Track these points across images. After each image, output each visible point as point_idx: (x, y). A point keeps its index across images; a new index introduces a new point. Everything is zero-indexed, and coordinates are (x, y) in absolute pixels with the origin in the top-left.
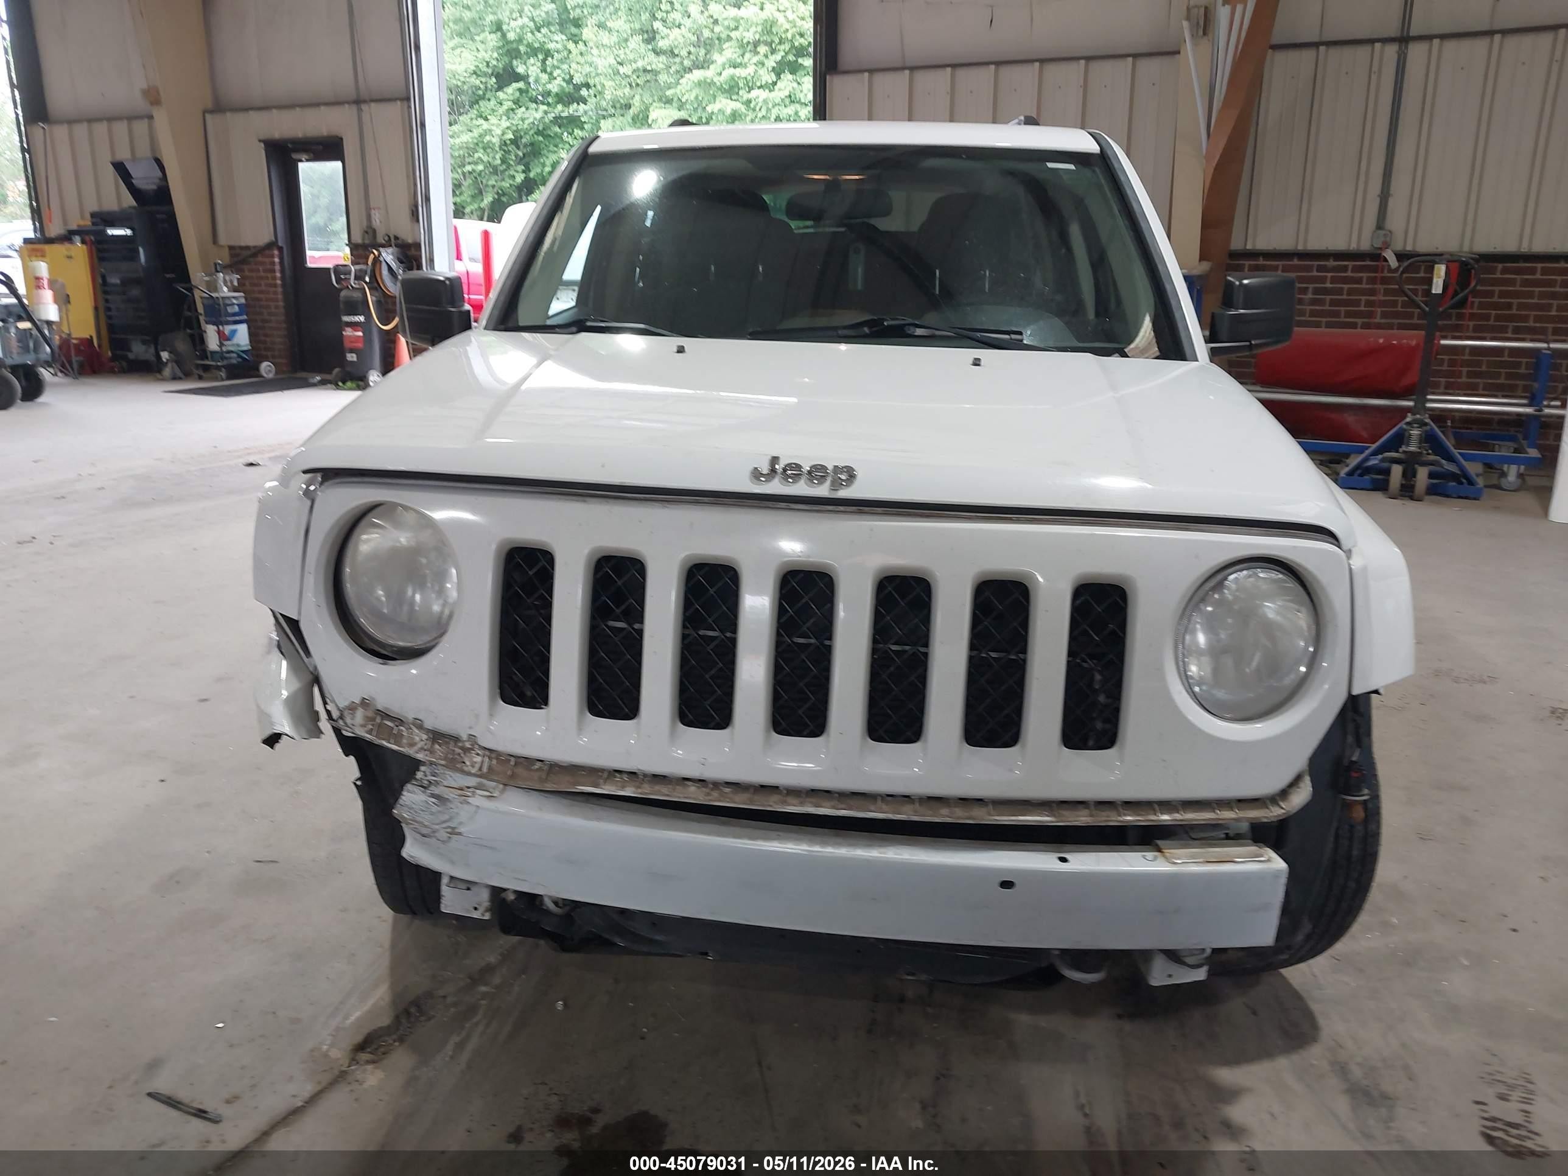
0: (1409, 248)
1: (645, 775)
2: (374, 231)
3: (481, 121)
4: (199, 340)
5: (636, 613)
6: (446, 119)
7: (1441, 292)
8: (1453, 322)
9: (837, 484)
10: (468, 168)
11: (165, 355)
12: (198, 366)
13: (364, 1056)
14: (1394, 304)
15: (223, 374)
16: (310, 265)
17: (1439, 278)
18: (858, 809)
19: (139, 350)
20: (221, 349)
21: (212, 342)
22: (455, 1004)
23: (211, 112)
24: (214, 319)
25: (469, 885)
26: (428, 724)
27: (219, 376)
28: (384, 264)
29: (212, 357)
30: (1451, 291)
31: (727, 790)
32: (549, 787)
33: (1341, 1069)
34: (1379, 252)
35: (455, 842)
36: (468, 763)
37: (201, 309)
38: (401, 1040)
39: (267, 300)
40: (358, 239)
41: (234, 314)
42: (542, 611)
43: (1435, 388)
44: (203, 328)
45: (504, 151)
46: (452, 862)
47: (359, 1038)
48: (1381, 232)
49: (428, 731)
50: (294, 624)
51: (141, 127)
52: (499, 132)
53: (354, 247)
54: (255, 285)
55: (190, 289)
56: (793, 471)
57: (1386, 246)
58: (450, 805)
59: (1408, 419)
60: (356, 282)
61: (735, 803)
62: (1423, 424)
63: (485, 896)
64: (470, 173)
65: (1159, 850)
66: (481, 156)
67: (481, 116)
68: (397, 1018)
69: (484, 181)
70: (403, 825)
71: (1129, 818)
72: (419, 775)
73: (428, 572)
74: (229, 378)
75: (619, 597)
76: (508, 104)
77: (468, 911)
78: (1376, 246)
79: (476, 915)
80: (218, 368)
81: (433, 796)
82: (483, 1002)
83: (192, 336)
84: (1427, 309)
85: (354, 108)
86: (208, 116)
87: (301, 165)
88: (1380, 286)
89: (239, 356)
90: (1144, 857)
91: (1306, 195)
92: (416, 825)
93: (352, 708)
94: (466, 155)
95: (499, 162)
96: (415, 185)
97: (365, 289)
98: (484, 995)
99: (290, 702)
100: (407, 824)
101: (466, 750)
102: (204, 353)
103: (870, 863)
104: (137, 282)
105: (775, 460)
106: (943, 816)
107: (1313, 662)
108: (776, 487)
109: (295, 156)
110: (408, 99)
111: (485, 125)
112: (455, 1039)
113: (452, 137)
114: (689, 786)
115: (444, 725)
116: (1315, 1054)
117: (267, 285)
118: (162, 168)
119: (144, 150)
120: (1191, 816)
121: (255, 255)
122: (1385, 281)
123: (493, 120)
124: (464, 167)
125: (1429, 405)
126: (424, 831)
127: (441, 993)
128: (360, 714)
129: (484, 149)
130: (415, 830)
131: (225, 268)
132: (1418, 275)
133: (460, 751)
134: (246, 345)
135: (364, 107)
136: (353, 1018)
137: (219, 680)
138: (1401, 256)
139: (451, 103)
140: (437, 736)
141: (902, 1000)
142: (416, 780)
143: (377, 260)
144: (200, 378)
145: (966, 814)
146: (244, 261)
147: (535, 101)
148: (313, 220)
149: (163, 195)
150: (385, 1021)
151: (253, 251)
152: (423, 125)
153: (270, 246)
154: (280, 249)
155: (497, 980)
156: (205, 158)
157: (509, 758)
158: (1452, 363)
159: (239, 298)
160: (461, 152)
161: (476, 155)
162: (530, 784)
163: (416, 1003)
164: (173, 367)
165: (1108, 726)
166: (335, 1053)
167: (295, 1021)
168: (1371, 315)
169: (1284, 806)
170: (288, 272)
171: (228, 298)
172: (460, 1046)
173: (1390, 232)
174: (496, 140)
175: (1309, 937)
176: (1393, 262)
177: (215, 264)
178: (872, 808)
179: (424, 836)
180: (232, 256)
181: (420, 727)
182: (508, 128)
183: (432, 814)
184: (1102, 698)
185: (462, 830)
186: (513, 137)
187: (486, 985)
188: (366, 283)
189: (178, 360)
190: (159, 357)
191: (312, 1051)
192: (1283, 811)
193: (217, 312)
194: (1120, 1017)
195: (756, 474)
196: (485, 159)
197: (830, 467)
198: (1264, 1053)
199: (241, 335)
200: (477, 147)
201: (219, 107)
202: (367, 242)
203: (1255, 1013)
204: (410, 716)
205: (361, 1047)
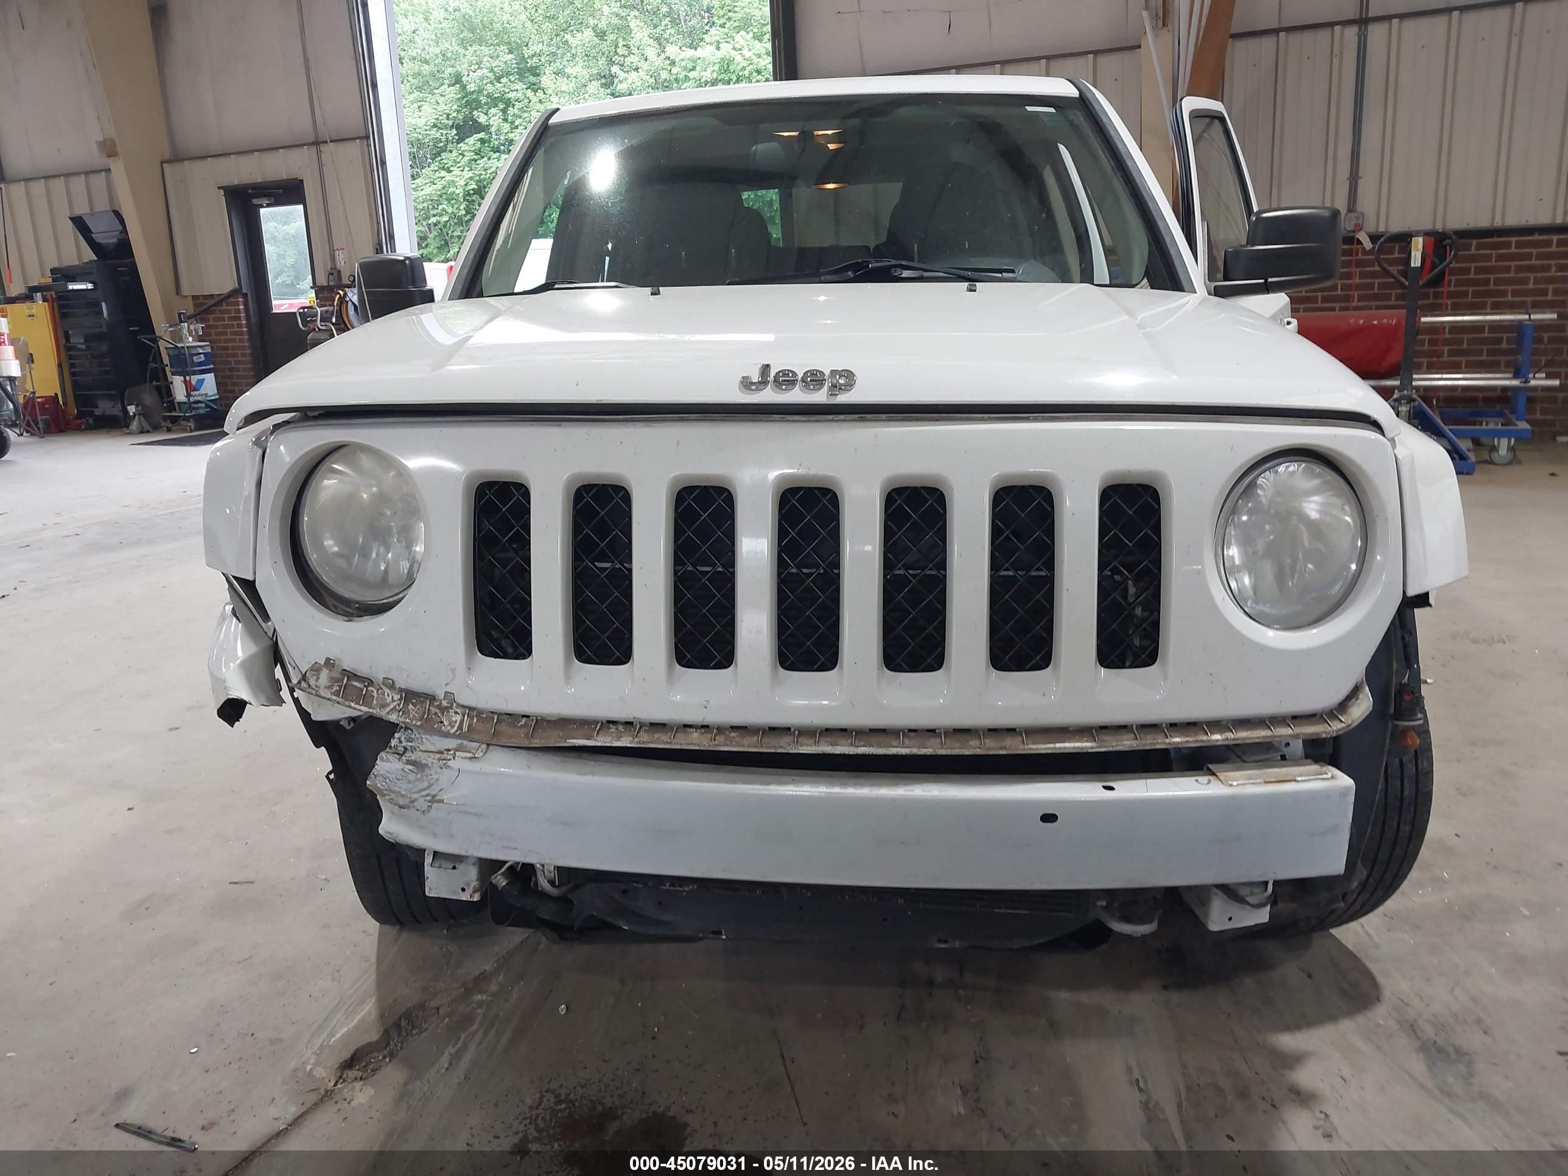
0: (1382, 229)
1: (642, 725)
2: (339, 271)
3: (443, 173)
4: (165, 392)
5: (623, 550)
6: (409, 171)
7: (1419, 265)
8: (1431, 301)
9: (835, 388)
10: (433, 220)
11: (132, 409)
12: (165, 418)
13: (351, 1074)
14: (1371, 286)
15: (192, 424)
16: (275, 311)
17: (1418, 250)
18: (879, 746)
19: (105, 407)
20: (189, 400)
21: (180, 394)
22: (449, 1015)
23: (169, 162)
24: (180, 370)
25: (454, 860)
26: (401, 683)
27: (188, 428)
28: (350, 303)
29: (180, 409)
30: (1428, 264)
31: (733, 734)
32: (536, 743)
33: (1412, 1028)
34: (1352, 234)
35: (437, 811)
36: (446, 723)
37: (166, 361)
38: (392, 1055)
39: (233, 348)
40: (322, 281)
41: (200, 364)
42: (520, 553)
43: (1418, 369)
44: (170, 380)
45: (468, 200)
46: (435, 835)
47: (346, 1055)
48: (1353, 215)
49: (401, 690)
50: (249, 586)
51: (99, 181)
52: (462, 183)
53: (319, 290)
54: (221, 334)
55: (155, 340)
56: (786, 379)
57: (1359, 228)
58: (427, 770)
59: (1395, 396)
60: (323, 324)
61: (743, 746)
62: (1411, 400)
63: (472, 874)
64: (435, 225)
65: (1213, 774)
66: (445, 206)
67: (443, 169)
68: (386, 1031)
69: (450, 232)
70: (378, 797)
71: (1178, 740)
72: (393, 742)
73: (393, 524)
74: (196, 429)
75: (602, 530)
76: (470, 155)
77: (455, 893)
78: (1348, 229)
79: (465, 897)
80: (187, 419)
81: (409, 762)
82: (479, 1011)
83: (158, 388)
84: (1407, 283)
85: (314, 149)
86: (164, 165)
87: (262, 211)
88: (1355, 269)
89: (207, 406)
90: (1197, 781)
91: (1275, 183)
92: (393, 796)
93: (316, 669)
94: (430, 207)
95: (464, 212)
96: (378, 223)
97: (332, 330)
98: (480, 1004)
99: (247, 667)
100: (383, 795)
101: (444, 710)
102: (172, 405)
103: (894, 801)
104: (100, 337)
105: (766, 368)
106: (972, 748)
107: (1363, 557)
108: (769, 396)
109: (255, 201)
110: (368, 137)
111: (449, 177)
112: (451, 1050)
113: (415, 190)
114: (691, 733)
115: (416, 684)
116: (1380, 1014)
117: (232, 333)
118: (122, 221)
119: (102, 204)
120: (1244, 735)
121: (219, 303)
122: (1360, 264)
123: (457, 172)
124: (429, 219)
125: (1414, 383)
126: (402, 802)
127: (434, 1004)
128: (324, 674)
129: (449, 200)
130: (391, 801)
131: (189, 318)
132: (1392, 256)
133: (437, 711)
134: (214, 395)
135: (323, 148)
136: (338, 1036)
137: (190, 708)
138: (1374, 238)
139: (413, 157)
140: (409, 696)
141: (931, 983)
142: (391, 748)
143: (342, 300)
144: (169, 430)
145: (999, 745)
146: (208, 311)
147: (496, 150)
148: (279, 280)
149: (124, 248)
150: (374, 1036)
151: (217, 299)
152: (383, 163)
153: (234, 293)
154: (245, 296)
155: (494, 987)
156: (166, 213)
157: (492, 715)
158: (1432, 342)
159: (204, 347)
160: (425, 205)
161: (440, 207)
162: (516, 741)
163: (408, 1015)
164: (139, 418)
165: (1147, 643)
166: (320, 1072)
167: (275, 1042)
168: (1348, 299)
169: (1343, 720)
170: (254, 319)
171: (194, 347)
172: (457, 1057)
173: (1362, 213)
174: (459, 191)
175: (1364, 885)
176: (1367, 244)
177: (180, 314)
178: (895, 743)
179: (401, 807)
180: (196, 305)
181: (392, 686)
182: (471, 178)
183: (409, 782)
184: (1138, 611)
185: (445, 797)
186: (476, 187)
187: (482, 993)
188: (333, 324)
189: (145, 414)
190: (126, 412)
191: (295, 1071)
192: (1343, 725)
193: (183, 363)
194: (1165, 988)
195: (746, 384)
196: (450, 210)
197: (827, 373)
198: (1328, 1016)
199: (209, 385)
200: (441, 199)
201: (176, 158)
202: (331, 283)
203: (1310, 976)
204: (379, 676)
205: (349, 1064)
